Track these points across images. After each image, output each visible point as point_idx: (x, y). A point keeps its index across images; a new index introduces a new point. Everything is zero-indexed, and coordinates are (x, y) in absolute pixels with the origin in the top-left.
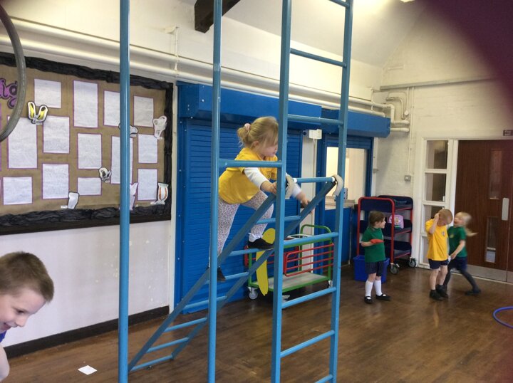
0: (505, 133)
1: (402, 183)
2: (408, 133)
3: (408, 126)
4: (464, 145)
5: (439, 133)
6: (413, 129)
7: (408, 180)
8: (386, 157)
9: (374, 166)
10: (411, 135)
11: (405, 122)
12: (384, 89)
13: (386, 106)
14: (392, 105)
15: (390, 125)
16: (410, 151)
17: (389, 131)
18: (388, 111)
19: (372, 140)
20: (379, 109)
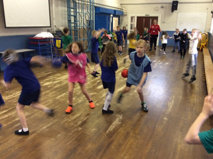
0: (146, 15)
2: (126, 15)
3: (127, 13)
4: (138, 17)
5: (133, 15)
6: (128, 14)
7: (127, 25)
8: (122, 20)
9: (120, 22)
10: (127, 15)
11: (126, 12)
12: (121, 4)
13: (122, 8)
14: (123, 8)
15: (123, 13)
16: (127, 19)
17: (123, 14)
18: (122, 9)
19: (119, 16)
20: (121, 9)
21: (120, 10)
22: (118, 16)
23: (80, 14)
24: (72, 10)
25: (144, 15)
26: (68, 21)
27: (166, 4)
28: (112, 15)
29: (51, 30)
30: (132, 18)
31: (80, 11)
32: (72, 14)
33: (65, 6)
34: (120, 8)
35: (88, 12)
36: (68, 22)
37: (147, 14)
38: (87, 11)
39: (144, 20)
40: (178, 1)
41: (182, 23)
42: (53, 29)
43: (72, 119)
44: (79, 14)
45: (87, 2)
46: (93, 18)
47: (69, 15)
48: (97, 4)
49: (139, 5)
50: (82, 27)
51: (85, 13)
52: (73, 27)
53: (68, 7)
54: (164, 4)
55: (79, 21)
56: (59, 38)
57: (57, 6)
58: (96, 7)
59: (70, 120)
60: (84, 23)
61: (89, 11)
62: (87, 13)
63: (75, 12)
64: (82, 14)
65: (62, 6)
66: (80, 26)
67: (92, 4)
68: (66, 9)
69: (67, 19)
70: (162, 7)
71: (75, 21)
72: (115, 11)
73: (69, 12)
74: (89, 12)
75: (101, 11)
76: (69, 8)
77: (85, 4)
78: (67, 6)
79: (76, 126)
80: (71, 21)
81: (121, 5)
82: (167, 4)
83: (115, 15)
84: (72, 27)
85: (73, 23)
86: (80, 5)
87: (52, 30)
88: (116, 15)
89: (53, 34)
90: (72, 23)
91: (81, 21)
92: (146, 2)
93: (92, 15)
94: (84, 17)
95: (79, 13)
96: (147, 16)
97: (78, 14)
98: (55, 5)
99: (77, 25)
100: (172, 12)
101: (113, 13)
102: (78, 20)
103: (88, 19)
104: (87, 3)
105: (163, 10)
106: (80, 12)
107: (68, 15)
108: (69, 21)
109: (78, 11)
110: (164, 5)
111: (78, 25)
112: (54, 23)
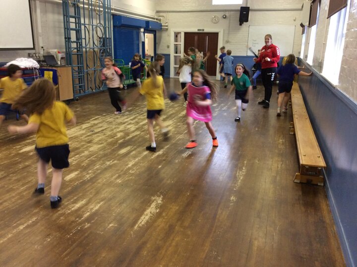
0: (198, 30)
1: (166, 48)
2: (167, 29)
3: (167, 26)
4: (186, 34)
5: (177, 30)
6: (169, 27)
7: (168, 47)
8: (160, 37)
10: (169, 30)
11: (166, 25)
12: (158, 12)
13: (159, 18)
14: (161, 18)
15: (161, 26)
16: (169, 36)
17: (161, 29)
18: (160, 20)
19: (155, 31)
20: (157, 19)
21: (155, 20)
22: (153, 32)
23: (87, 26)
24: (72, 20)
25: (195, 30)
26: (65, 38)
27: (230, 12)
28: (142, 30)
29: (35, 53)
30: (177, 35)
31: (87, 21)
32: (73, 26)
33: (59, 13)
34: (156, 17)
35: (100, 23)
36: (66, 41)
37: (201, 29)
38: (98, 22)
39: (196, 38)
40: (249, 8)
41: (256, 42)
42: (39, 53)
43: (73, 209)
44: (85, 27)
45: (99, 7)
46: (110, 34)
47: (67, 29)
48: (115, 10)
49: (186, 14)
50: (90, 48)
51: (96, 24)
52: (75, 48)
53: (64, 16)
54: (228, 12)
55: (85, 39)
56: (50, 68)
57: (44, 12)
58: (114, 15)
59: (69, 212)
60: (94, 43)
61: (102, 22)
62: (99, 25)
63: (78, 23)
64: (91, 27)
65: (53, 12)
66: (88, 46)
67: (107, 10)
68: (62, 18)
69: (64, 34)
70: (224, 16)
71: (79, 38)
72: (147, 23)
73: (67, 23)
74: (103, 24)
75: (123, 22)
76: (66, 15)
77: (95, 10)
78: (62, 12)
79: (80, 221)
80: (70, 38)
81: (157, 14)
82: (232, 12)
83: (147, 30)
84: (72, 49)
85: (74, 42)
86: (86, 12)
87: (37, 55)
88: (149, 29)
89: (39, 62)
90: (72, 42)
91: (89, 38)
92: (199, 9)
93: (107, 28)
94: (95, 32)
95: (84, 24)
96: (201, 32)
97: (83, 27)
98: (41, 12)
99: (81, 45)
100: (241, 25)
101: (144, 25)
102: (83, 36)
103: (101, 36)
104: (98, 9)
105: (226, 21)
106: (86, 23)
107: (65, 29)
108: (68, 39)
109: (82, 21)
110: (227, 14)
111: (84, 45)
112: (41, 42)
